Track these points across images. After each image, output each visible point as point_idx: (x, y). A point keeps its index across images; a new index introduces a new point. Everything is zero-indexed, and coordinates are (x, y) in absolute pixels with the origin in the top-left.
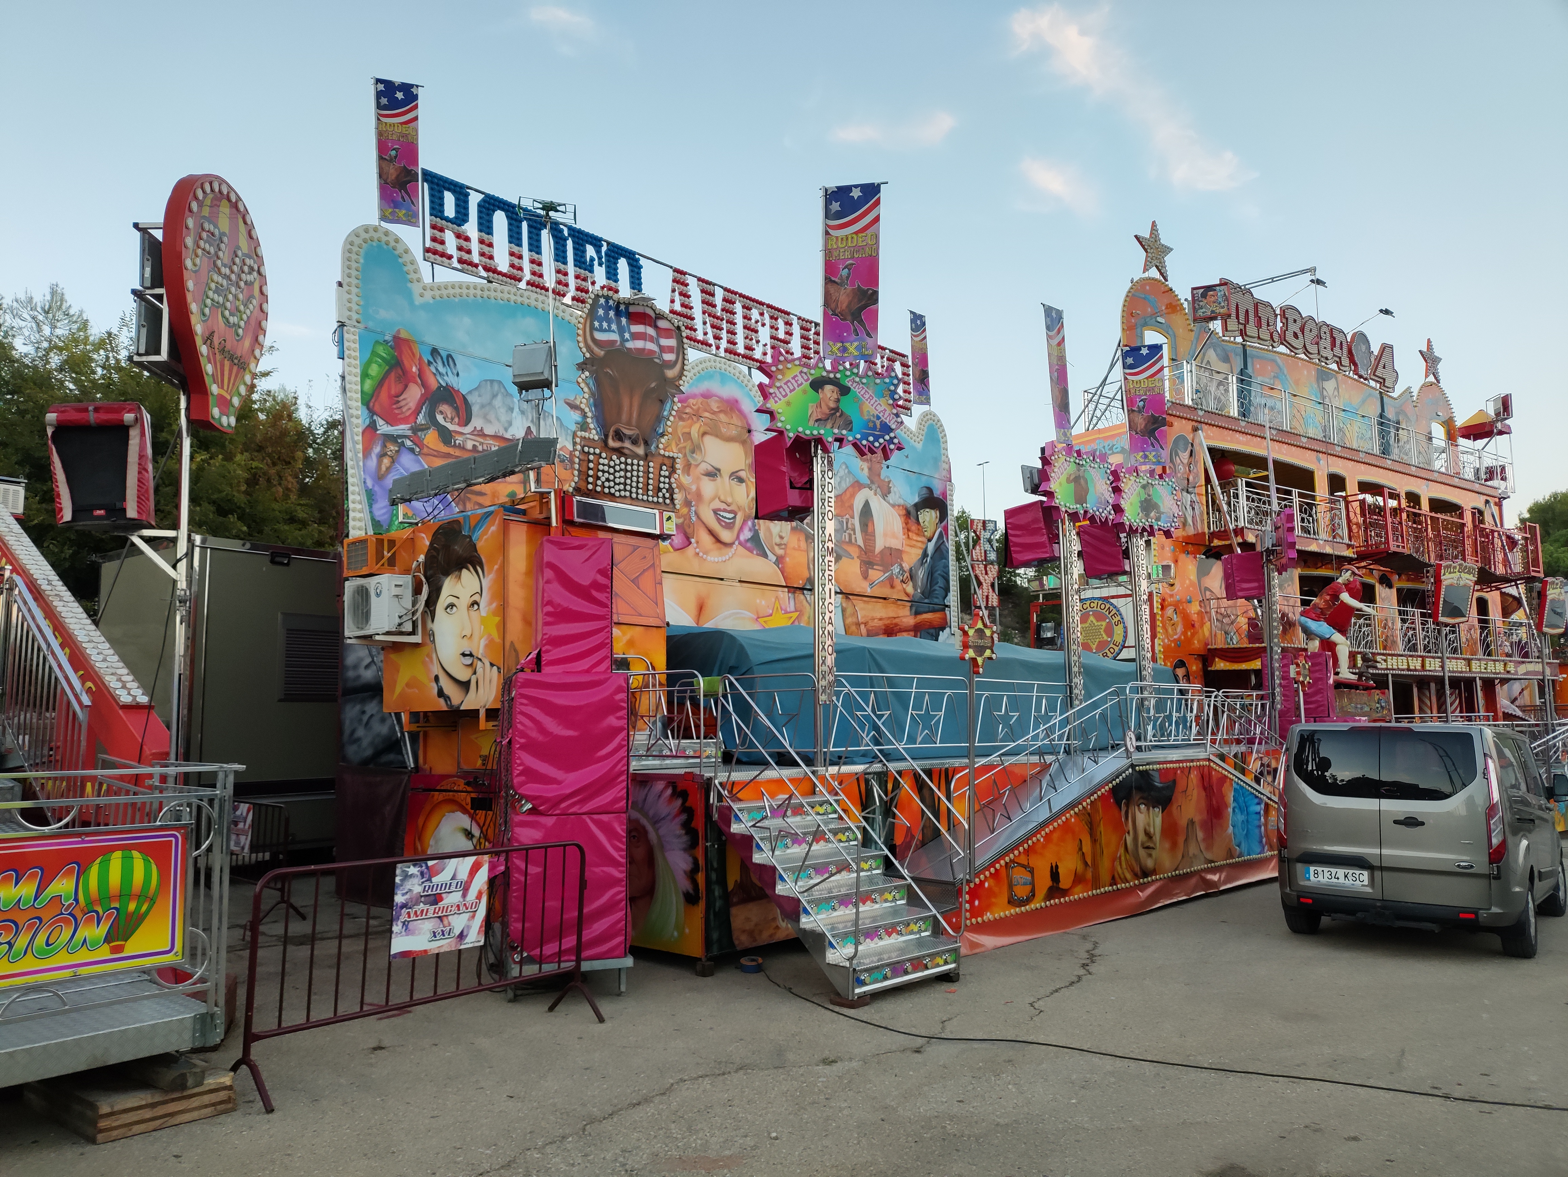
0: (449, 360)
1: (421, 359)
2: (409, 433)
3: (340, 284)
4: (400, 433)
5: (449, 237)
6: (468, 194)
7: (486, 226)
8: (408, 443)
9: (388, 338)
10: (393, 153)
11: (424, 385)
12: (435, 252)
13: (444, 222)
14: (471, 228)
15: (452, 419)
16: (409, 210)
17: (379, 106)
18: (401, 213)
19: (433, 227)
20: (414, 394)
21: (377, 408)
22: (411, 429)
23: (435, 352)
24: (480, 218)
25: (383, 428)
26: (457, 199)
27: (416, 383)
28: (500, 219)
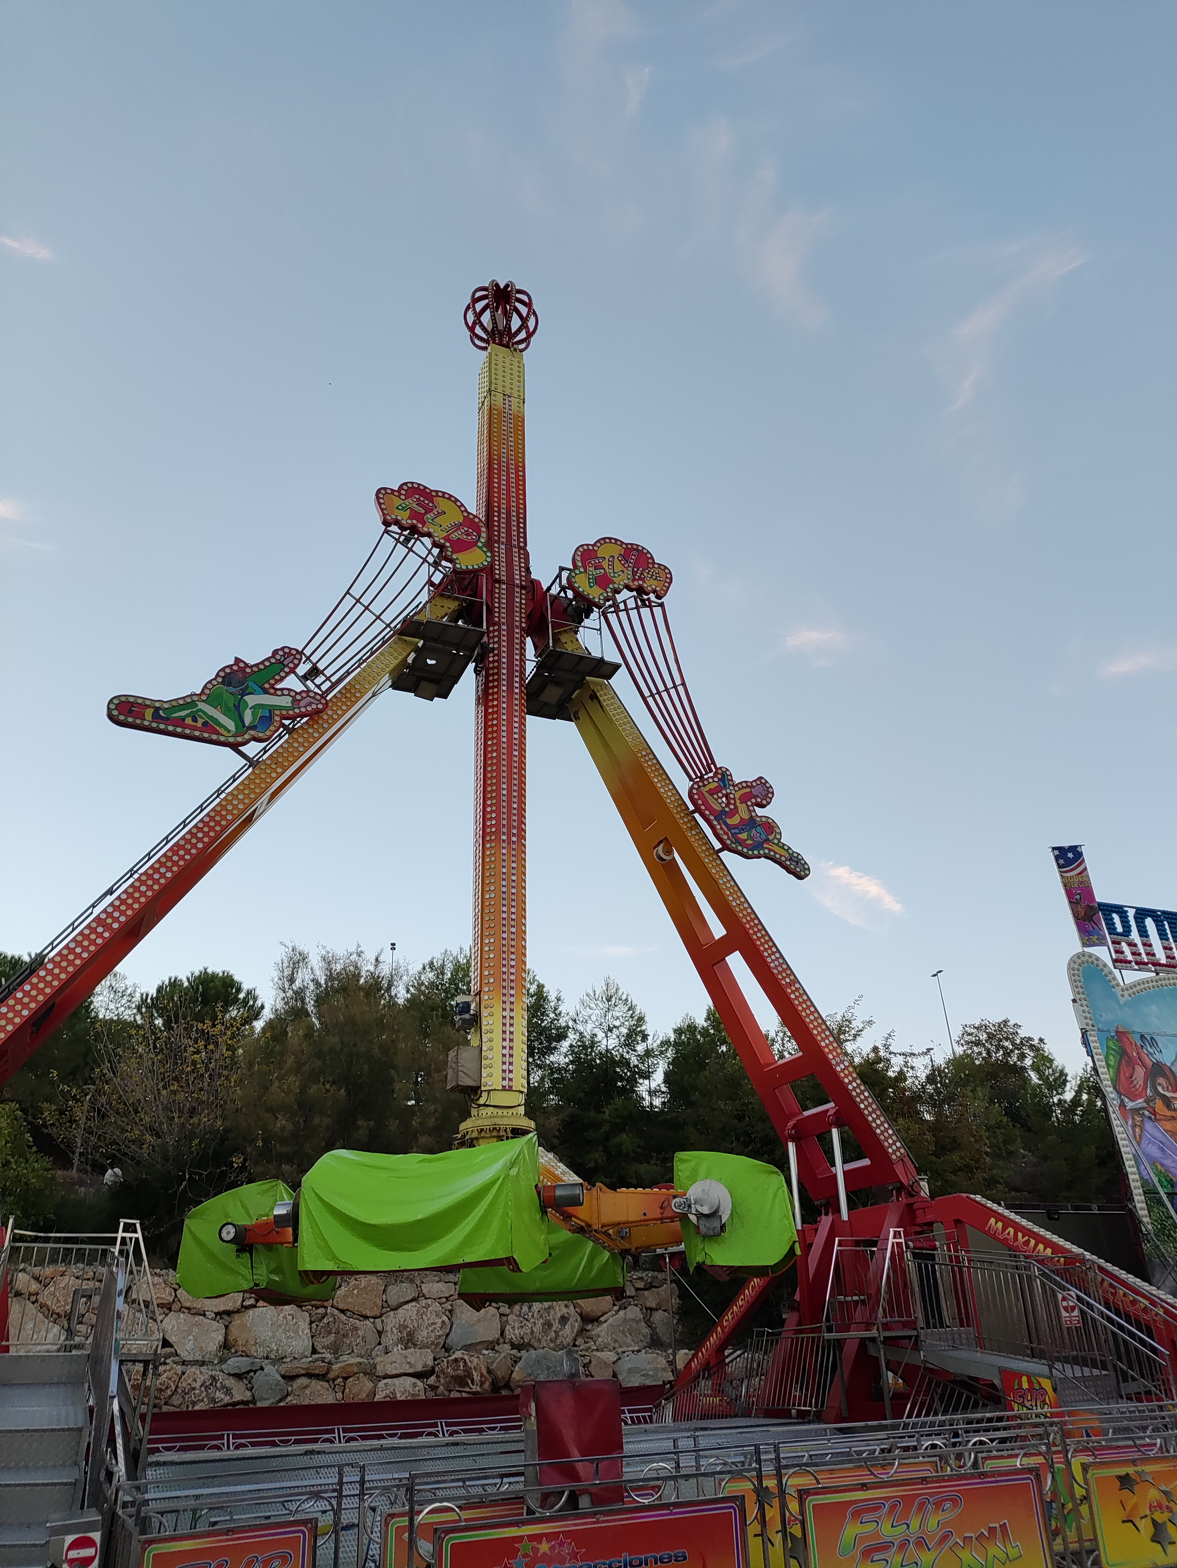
0: (1153, 1042)
1: (1136, 1044)
2: (1145, 1105)
3: (1074, 1001)
4: (1139, 1106)
5: (1125, 947)
6: (1127, 911)
7: (1143, 933)
8: (1147, 1113)
9: (1113, 1034)
10: (1078, 897)
11: (1144, 1065)
12: (1121, 961)
13: (1120, 937)
14: (1135, 935)
15: (1167, 1088)
16: (1099, 935)
17: (1059, 866)
18: (1095, 938)
19: (1113, 942)
20: (1140, 1073)
21: (1122, 1090)
22: (1145, 1101)
23: (1142, 1037)
24: (1138, 926)
25: (1130, 1105)
26: (1121, 917)
27: (1138, 1064)
28: (1149, 923)
